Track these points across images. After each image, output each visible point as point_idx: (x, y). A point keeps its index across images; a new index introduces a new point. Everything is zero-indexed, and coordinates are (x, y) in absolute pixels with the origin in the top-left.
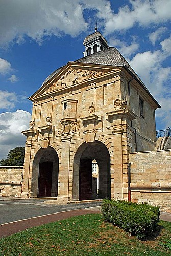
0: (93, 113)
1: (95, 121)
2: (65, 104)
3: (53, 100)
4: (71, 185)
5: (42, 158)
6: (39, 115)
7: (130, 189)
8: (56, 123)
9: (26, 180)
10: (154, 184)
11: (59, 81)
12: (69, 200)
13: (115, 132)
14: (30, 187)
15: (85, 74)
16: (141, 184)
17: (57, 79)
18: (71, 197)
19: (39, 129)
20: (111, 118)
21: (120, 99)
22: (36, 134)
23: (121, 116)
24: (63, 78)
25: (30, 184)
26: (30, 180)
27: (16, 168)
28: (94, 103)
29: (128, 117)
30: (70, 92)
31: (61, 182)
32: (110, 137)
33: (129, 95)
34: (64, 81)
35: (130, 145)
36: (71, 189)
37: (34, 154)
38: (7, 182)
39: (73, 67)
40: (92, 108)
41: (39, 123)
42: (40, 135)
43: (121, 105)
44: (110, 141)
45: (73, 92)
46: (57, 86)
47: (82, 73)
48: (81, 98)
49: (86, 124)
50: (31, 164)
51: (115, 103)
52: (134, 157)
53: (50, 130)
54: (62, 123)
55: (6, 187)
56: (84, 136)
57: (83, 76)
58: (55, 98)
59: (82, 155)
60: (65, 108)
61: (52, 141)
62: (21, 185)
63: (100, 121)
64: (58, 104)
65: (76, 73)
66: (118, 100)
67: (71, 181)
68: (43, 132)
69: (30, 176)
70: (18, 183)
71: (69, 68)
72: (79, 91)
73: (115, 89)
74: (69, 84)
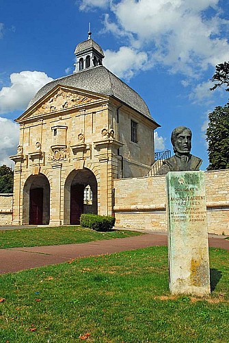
0: (82, 141)
1: (84, 150)
2: (55, 130)
3: (42, 124)
4: (62, 210)
5: (32, 184)
6: (27, 139)
7: (114, 211)
8: (46, 149)
9: (16, 208)
10: (133, 207)
11: (48, 104)
12: (61, 224)
13: (101, 160)
14: (21, 214)
15: (75, 99)
16: (123, 207)
17: (46, 101)
18: (62, 221)
19: (28, 155)
20: (98, 147)
21: (107, 128)
22: (25, 160)
23: (107, 145)
24: (52, 101)
25: (21, 211)
26: (21, 207)
27: (5, 196)
28: (83, 131)
29: (115, 147)
30: (60, 117)
31: (53, 207)
32: (97, 164)
33: (118, 122)
34: (53, 104)
35: (116, 172)
36: (62, 214)
37: (25, 181)
39: (62, 89)
40: (81, 136)
41: (27, 148)
42: (30, 161)
43: (107, 134)
44: (97, 168)
45: (63, 117)
46: (46, 109)
47: (71, 98)
48: (71, 125)
49: (75, 151)
50: (22, 190)
51: (102, 132)
52: (118, 184)
53: (40, 156)
54: (53, 149)
56: (74, 163)
57: (73, 100)
58: (44, 121)
59: (73, 181)
60: (55, 134)
61: (42, 167)
62: (11, 213)
63: (89, 149)
64: (48, 128)
65: (65, 97)
66: (105, 130)
67: (62, 206)
68: (33, 158)
69: (21, 203)
70: (8, 211)
71: (58, 90)
72: (68, 116)
73: (102, 117)
74: (59, 109)
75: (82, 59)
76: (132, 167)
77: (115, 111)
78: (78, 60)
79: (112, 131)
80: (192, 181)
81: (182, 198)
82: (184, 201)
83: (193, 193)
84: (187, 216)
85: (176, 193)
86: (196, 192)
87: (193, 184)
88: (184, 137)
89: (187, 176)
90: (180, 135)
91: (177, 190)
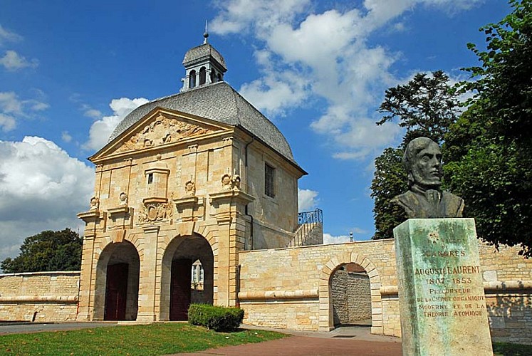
0: (191, 192)
1: (194, 205)
2: (151, 175)
3: (131, 166)
4: (158, 297)
5: (112, 257)
6: (106, 187)
7: (238, 300)
8: (136, 204)
9: (85, 293)
10: (268, 294)
11: (140, 135)
12: (155, 320)
13: (220, 222)
14: (92, 304)
15: (181, 129)
16: (253, 294)
17: (138, 131)
18: (158, 315)
19: (107, 211)
20: (217, 202)
21: (230, 174)
22: (102, 219)
23: (230, 200)
24: (147, 131)
25: (93, 299)
26: (93, 293)
27: (67, 275)
28: (193, 177)
29: (242, 202)
30: (159, 155)
31: (144, 293)
32: (214, 228)
33: (246, 165)
34: (150, 136)
35: (242, 240)
36: (158, 303)
37: (100, 252)
38: (49, 298)
39: (163, 114)
40: (190, 185)
41: (106, 201)
42: (109, 222)
43: (231, 183)
44: (215, 234)
45: (164, 156)
46: (137, 144)
47: (177, 127)
48: (175, 167)
49: (181, 208)
50: (95, 266)
51: (223, 179)
52: (246, 258)
53: (126, 213)
54: (146, 204)
55: (47, 307)
56: (177, 225)
57: (179, 131)
58: (134, 162)
59: (176, 253)
60: (150, 181)
61: (129, 231)
62: (76, 302)
63: (202, 205)
64: (139, 172)
65: (168, 125)
66: (227, 176)
67: (158, 291)
68: (114, 216)
69: (93, 287)
70: (71, 298)
71: (158, 115)
72: (172, 154)
73: (223, 157)
74: (158, 143)
75: (193, 72)
76: (266, 234)
77: (243, 149)
78: (188, 73)
79: (238, 178)
80: (453, 236)
81: (437, 270)
82: (441, 277)
83: (457, 260)
84: (449, 305)
85: (425, 260)
86: (461, 258)
87: (456, 242)
88: (431, 156)
89: (443, 228)
90: (423, 152)
91: (427, 255)
